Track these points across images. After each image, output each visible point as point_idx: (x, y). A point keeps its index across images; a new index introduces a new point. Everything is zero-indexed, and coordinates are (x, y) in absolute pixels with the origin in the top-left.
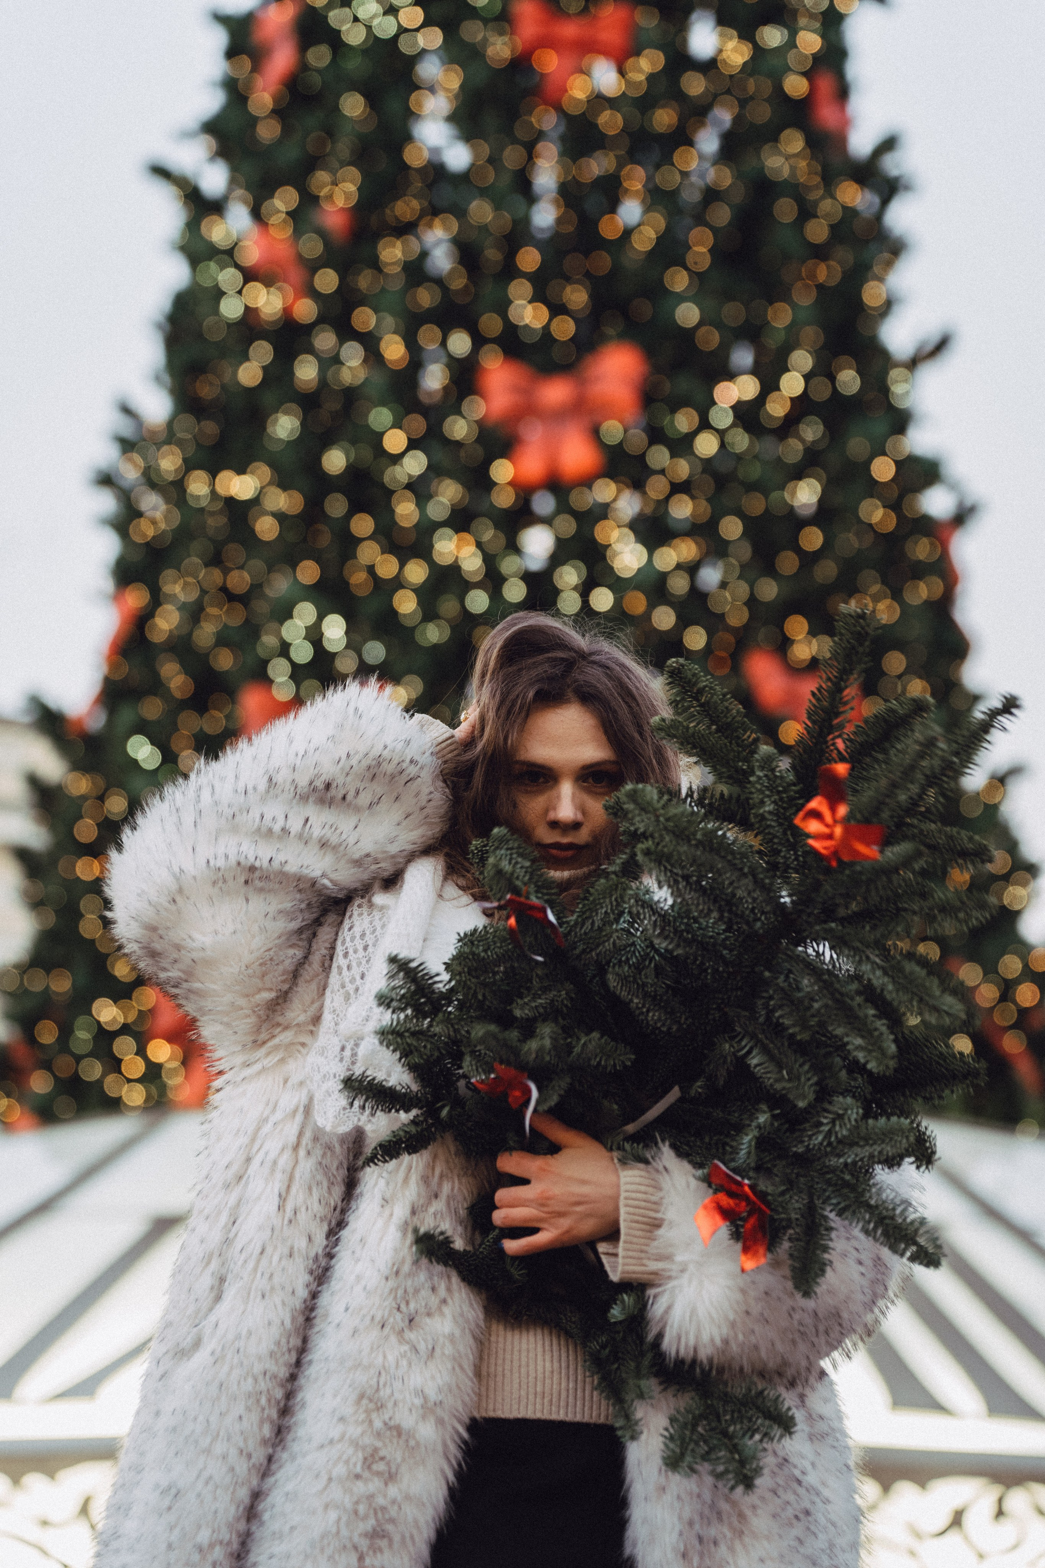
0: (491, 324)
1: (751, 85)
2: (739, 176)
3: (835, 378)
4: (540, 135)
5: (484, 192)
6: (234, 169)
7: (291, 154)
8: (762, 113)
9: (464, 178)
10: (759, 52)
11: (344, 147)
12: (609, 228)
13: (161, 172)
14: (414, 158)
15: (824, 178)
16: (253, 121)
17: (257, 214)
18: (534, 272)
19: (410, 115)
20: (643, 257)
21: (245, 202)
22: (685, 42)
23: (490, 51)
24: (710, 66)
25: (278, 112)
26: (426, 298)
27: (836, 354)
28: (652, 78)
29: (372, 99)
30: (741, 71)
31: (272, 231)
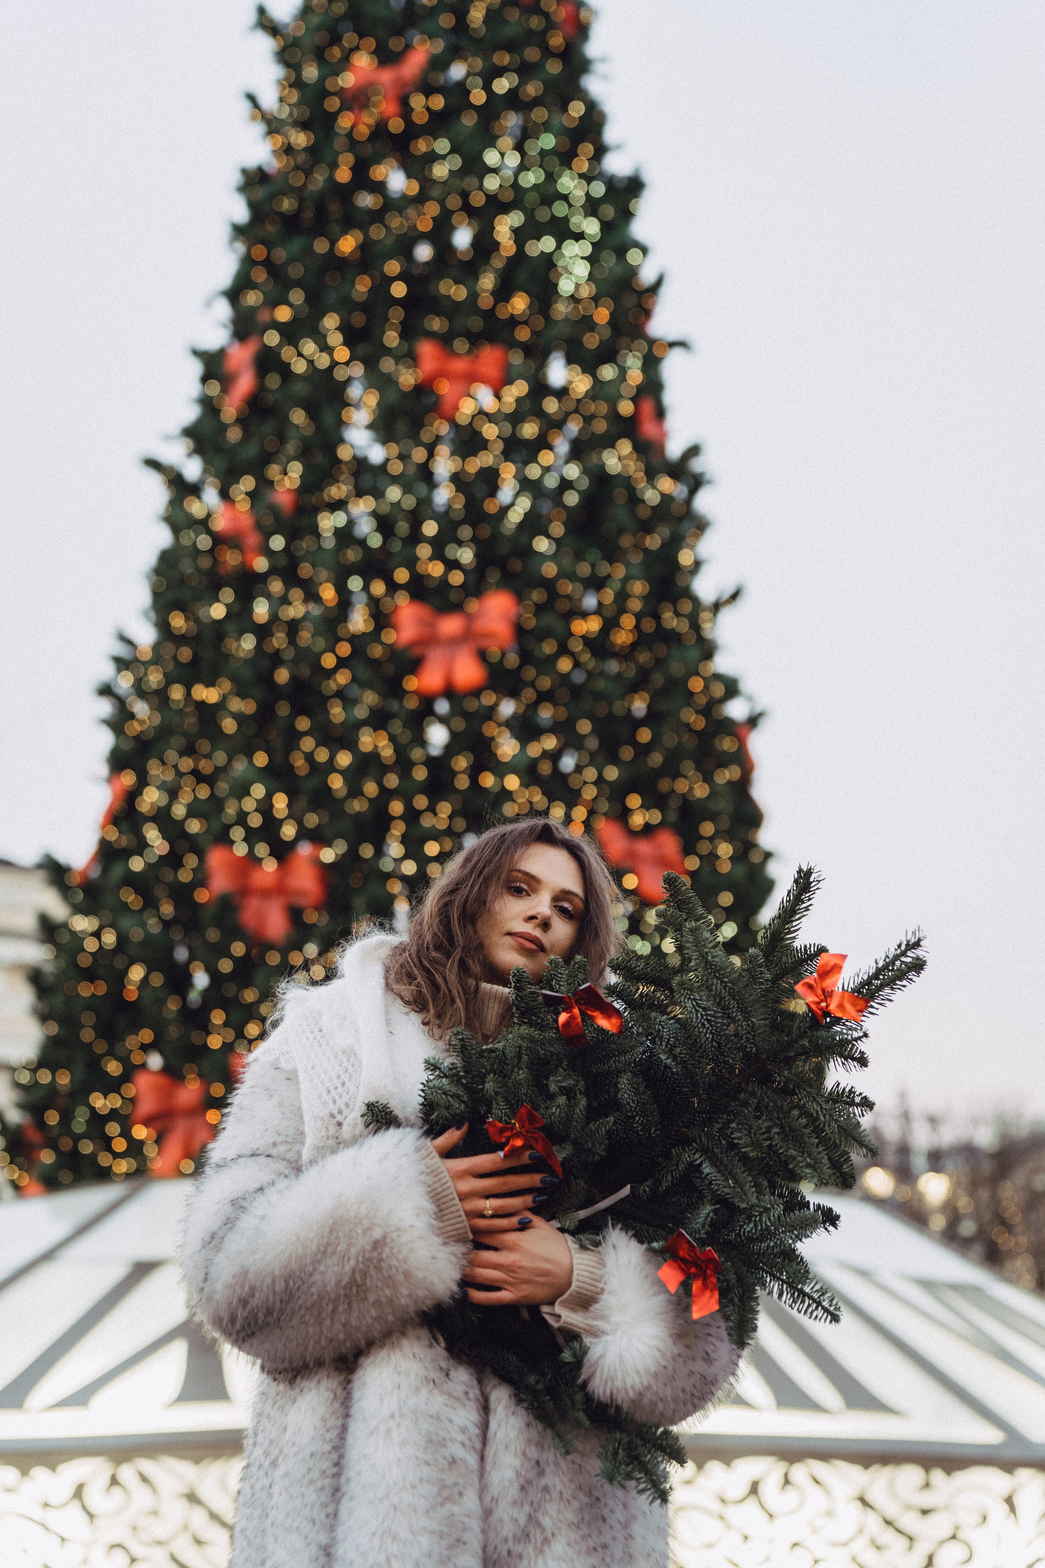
0: (402, 575)
1: (592, 407)
2: (585, 471)
3: (660, 617)
4: (438, 439)
5: (395, 480)
6: (207, 462)
7: (251, 451)
8: (600, 427)
9: (383, 468)
10: (598, 383)
11: (291, 448)
12: (491, 507)
13: (153, 464)
14: (344, 453)
15: (646, 474)
16: (224, 428)
17: (224, 494)
18: (433, 537)
19: (341, 424)
20: (514, 526)
21: (216, 487)
22: (545, 375)
23: (401, 380)
24: (562, 393)
25: (242, 421)
26: (352, 555)
27: (659, 602)
28: (519, 400)
29: (313, 413)
30: (585, 397)
31: (238, 506)
